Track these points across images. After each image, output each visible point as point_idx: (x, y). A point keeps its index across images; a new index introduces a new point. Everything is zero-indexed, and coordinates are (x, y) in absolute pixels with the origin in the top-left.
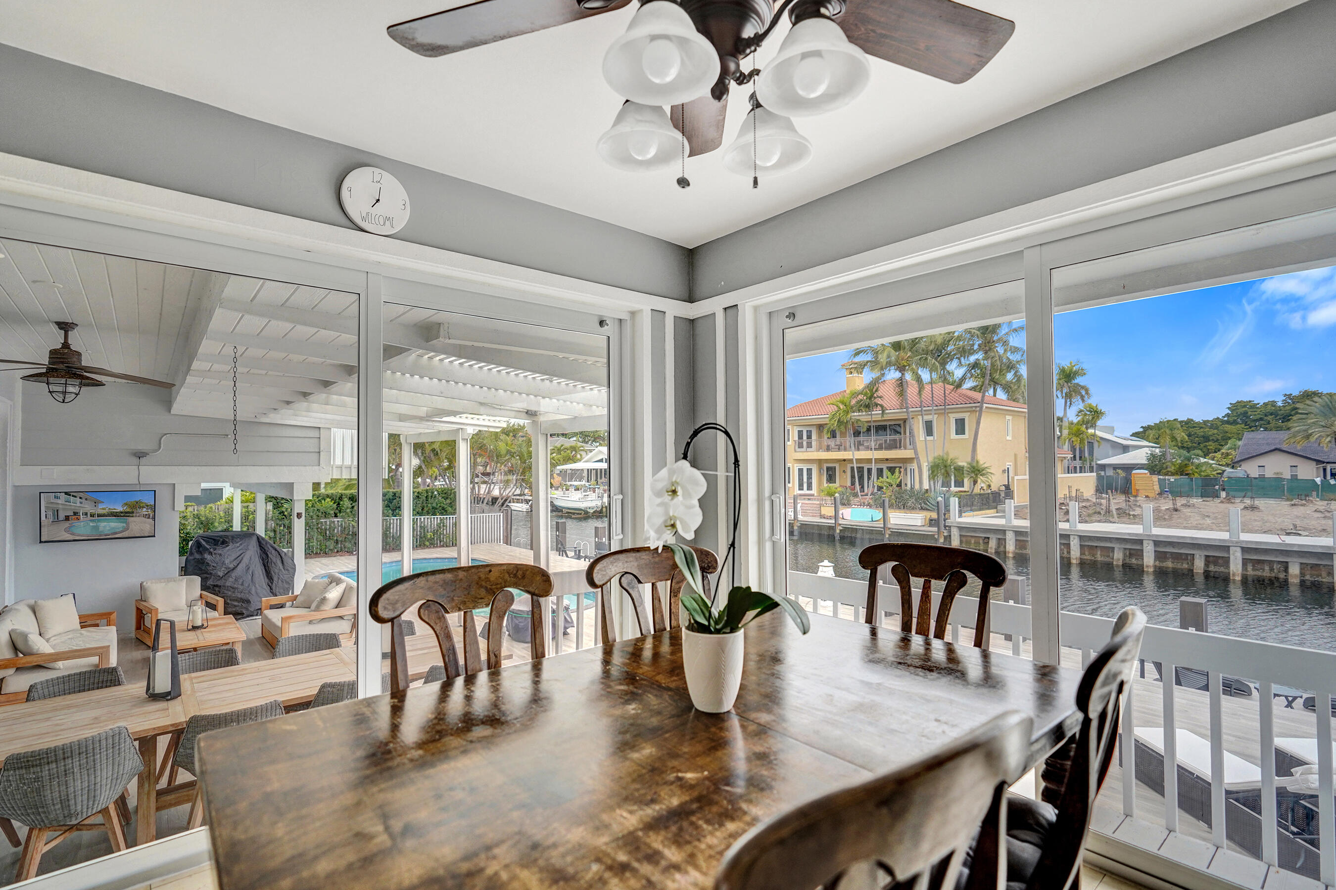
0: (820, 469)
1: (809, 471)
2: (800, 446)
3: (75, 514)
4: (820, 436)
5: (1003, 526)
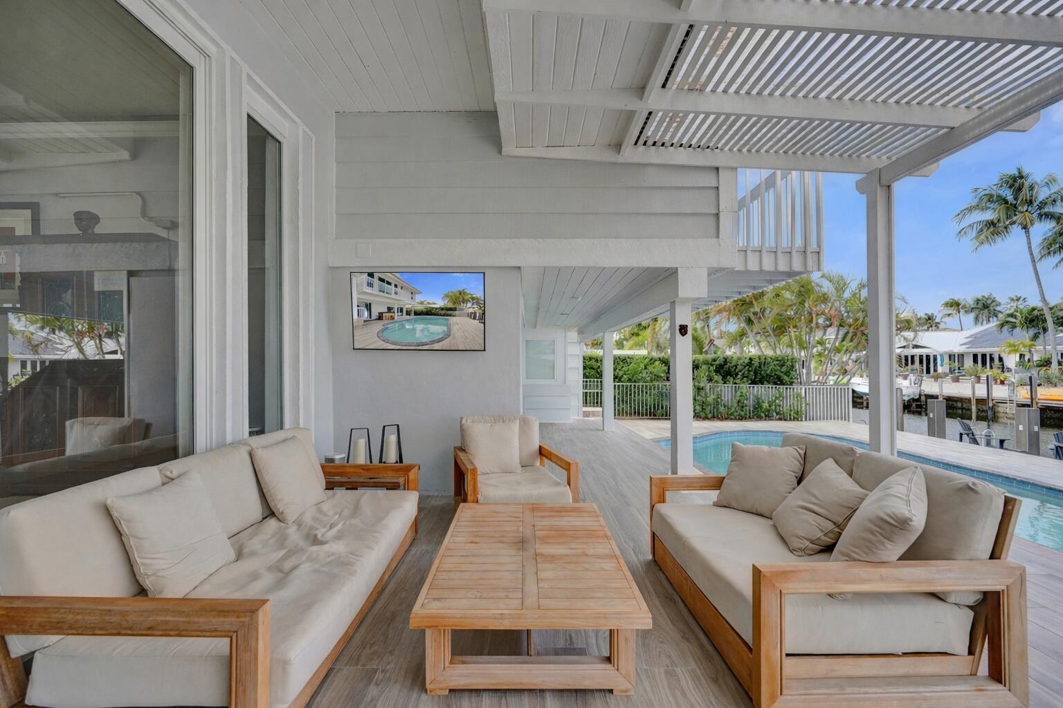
3: (390, 309)
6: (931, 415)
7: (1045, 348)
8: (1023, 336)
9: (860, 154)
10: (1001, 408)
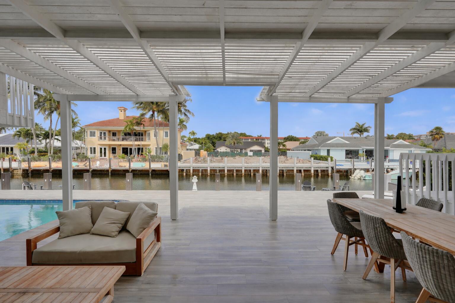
0: (109, 148)
1: (105, 149)
2: (101, 138)
4: (109, 135)
5: (241, 166)
6: (3, 180)
7: (32, 146)
8: (23, 141)
9: (38, 78)
10: (15, 172)
